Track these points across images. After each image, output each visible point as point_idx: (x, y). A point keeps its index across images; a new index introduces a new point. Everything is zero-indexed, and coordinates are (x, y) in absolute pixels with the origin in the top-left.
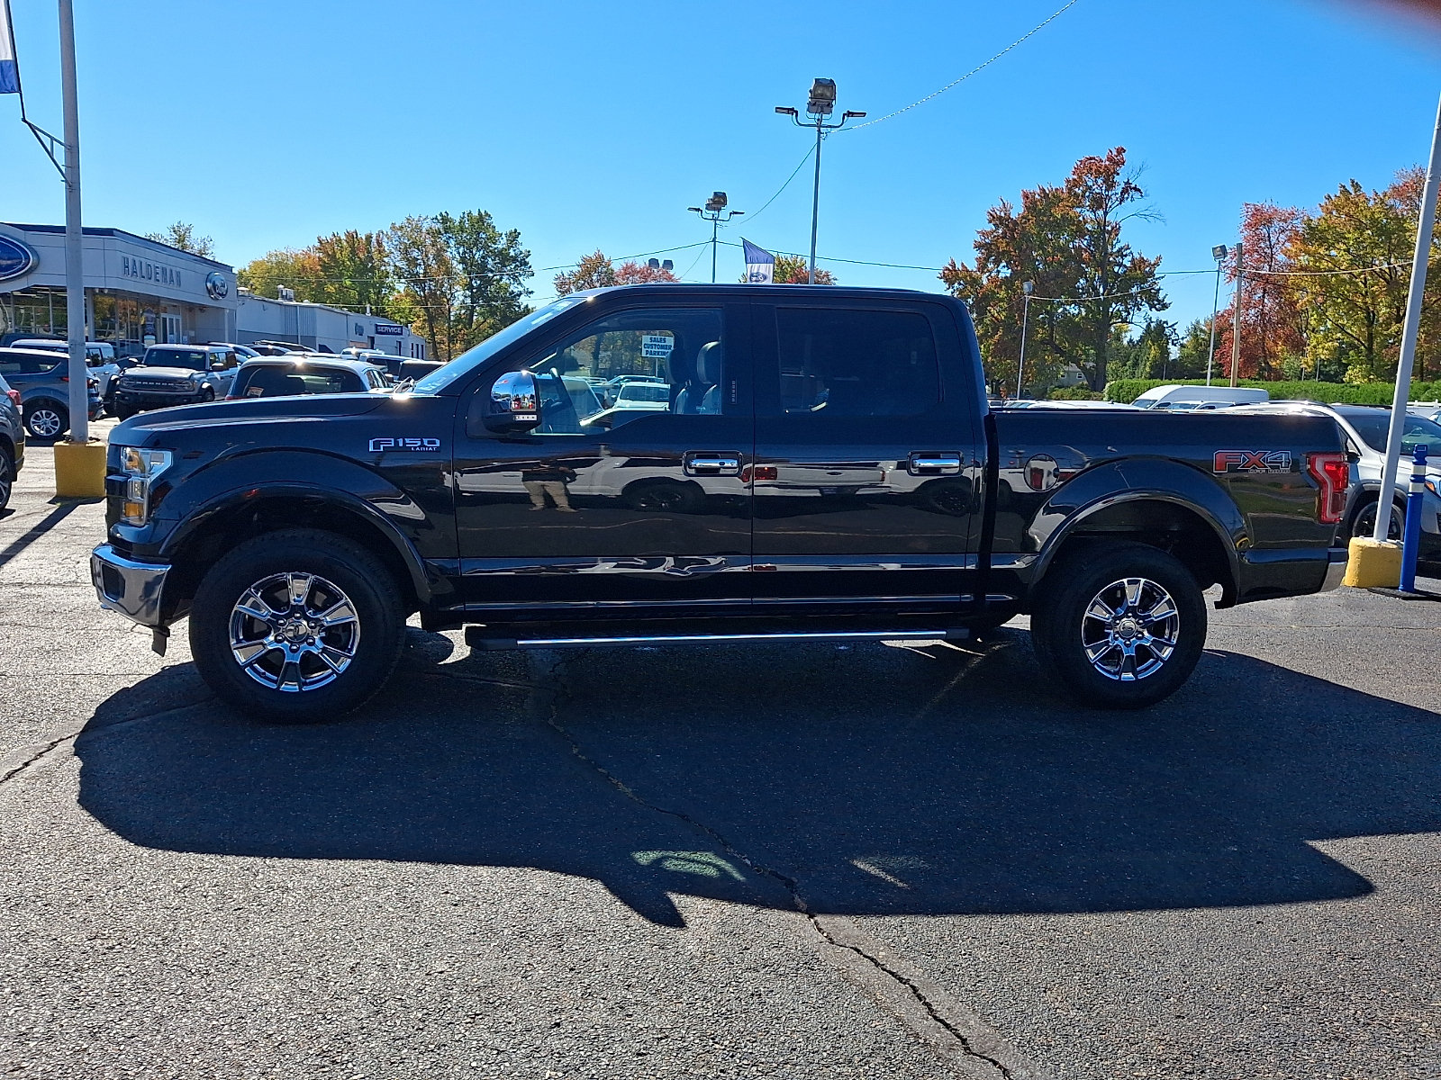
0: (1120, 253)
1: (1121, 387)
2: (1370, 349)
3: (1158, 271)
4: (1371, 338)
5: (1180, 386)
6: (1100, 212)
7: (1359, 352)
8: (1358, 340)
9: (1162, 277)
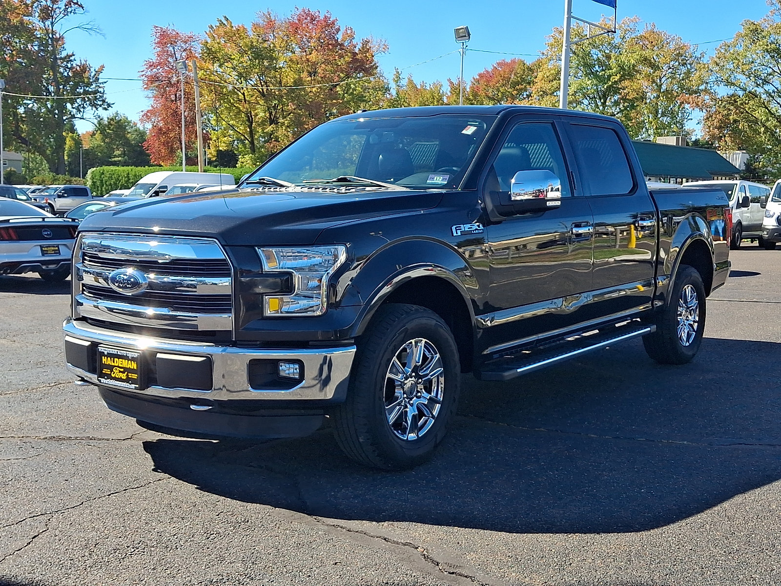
0: (68, 59)
1: (103, 173)
2: (252, 143)
3: (102, 77)
4: (251, 134)
5: (172, 173)
6: (48, 23)
7: (244, 145)
8: (244, 136)
9: (105, 82)
